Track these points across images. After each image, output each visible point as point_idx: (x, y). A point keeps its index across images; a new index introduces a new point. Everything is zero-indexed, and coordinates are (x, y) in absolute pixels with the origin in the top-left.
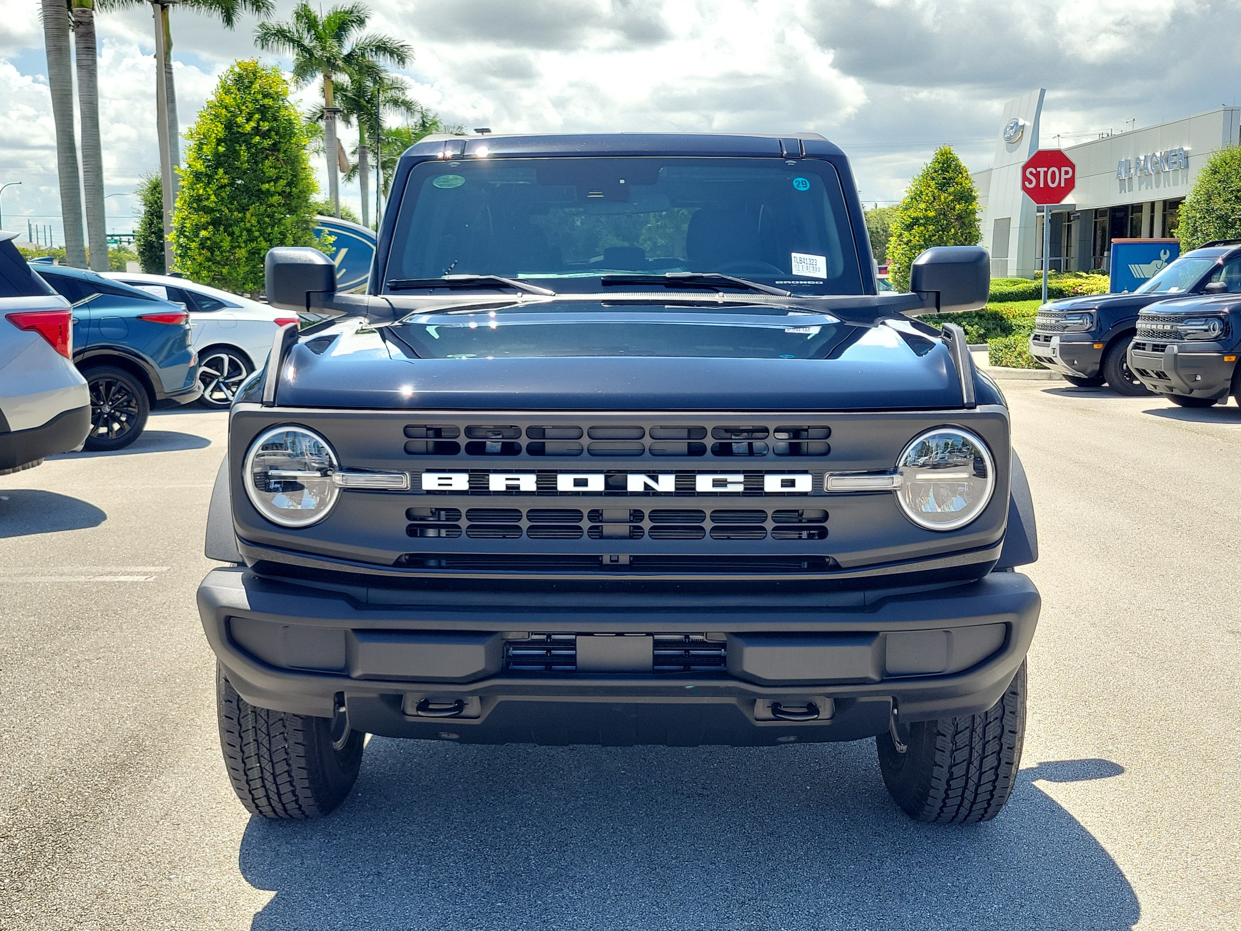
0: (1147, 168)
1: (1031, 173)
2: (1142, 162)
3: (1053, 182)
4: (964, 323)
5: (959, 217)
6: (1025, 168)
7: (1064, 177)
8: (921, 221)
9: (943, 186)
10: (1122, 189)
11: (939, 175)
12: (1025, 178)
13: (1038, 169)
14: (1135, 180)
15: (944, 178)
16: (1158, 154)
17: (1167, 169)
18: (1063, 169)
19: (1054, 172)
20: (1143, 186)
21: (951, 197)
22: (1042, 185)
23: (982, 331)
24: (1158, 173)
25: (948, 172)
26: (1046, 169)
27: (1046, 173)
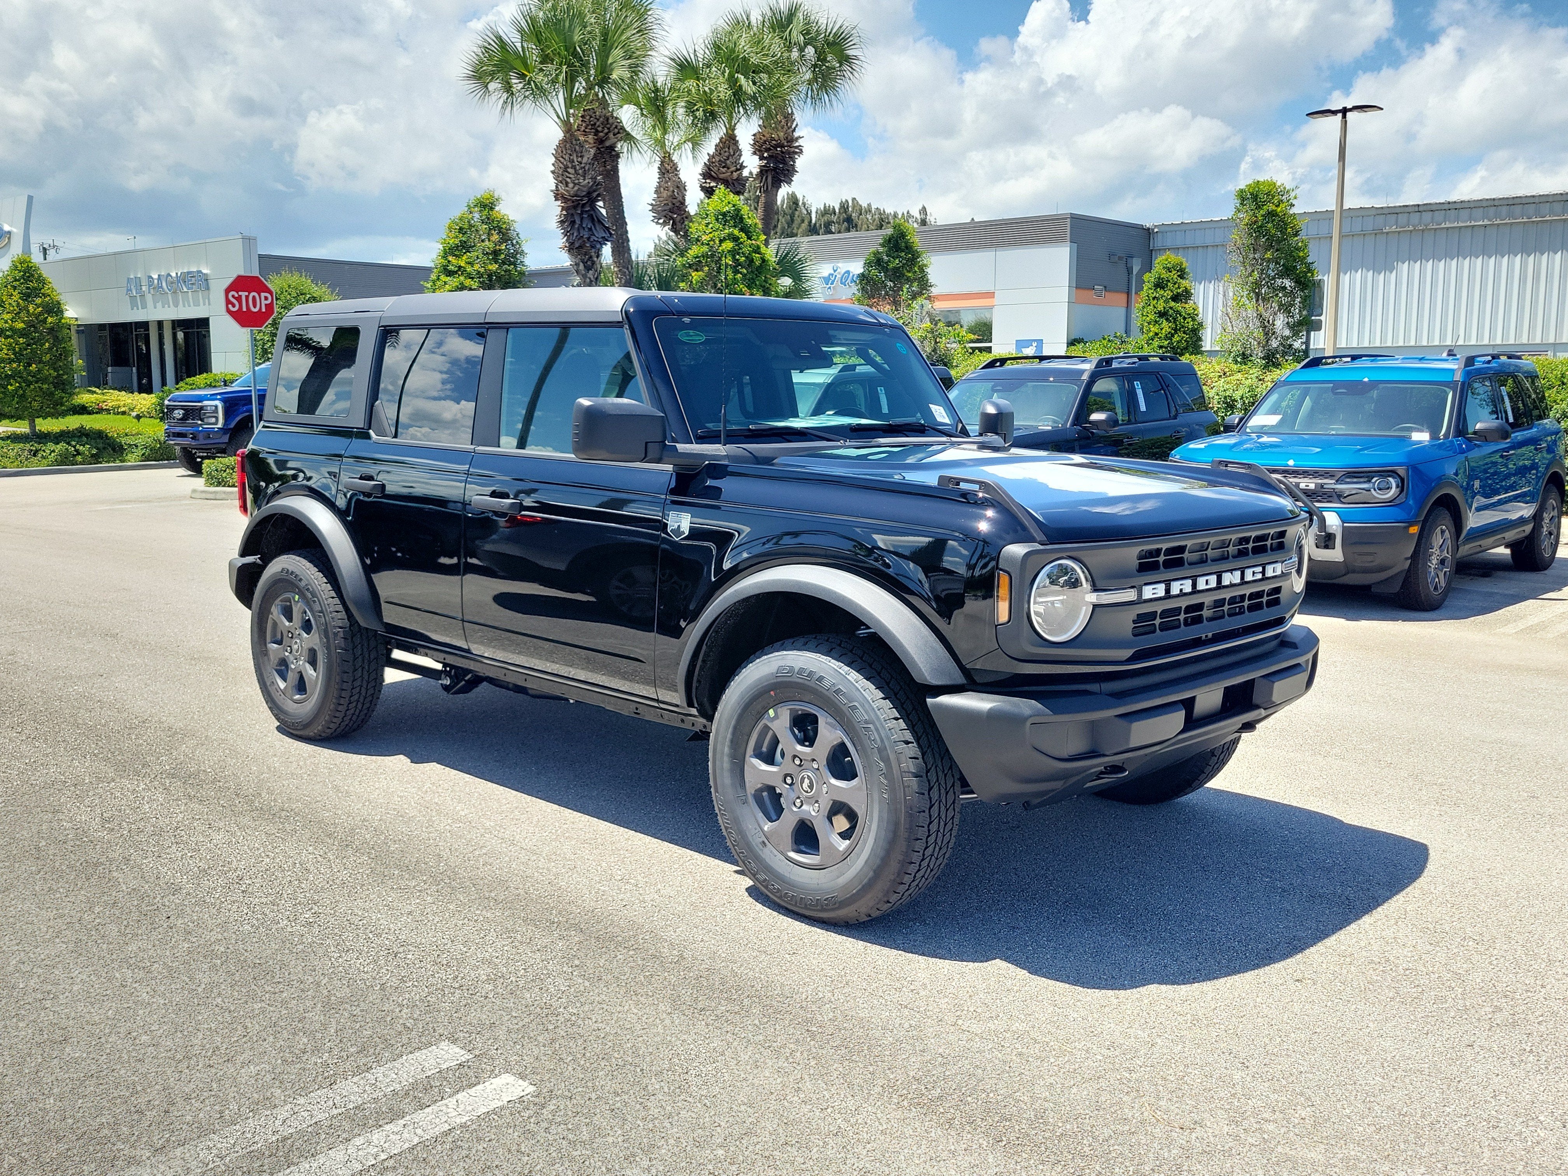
0: (161, 287)
1: (233, 296)
2: (156, 281)
3: (255, 307)
4: (73, 443)
5: (51, 330)
6: (227, 291)
7: (264, 302)
8: (8, 333)
9: (27, 296)
10: (134, 305)
11: (22, 284)
12: (228, 302)
13: (240, 293)
14: (149, 298)
15: (28, 288)
16: (174, 275)
17: (185, 290)
18: (263, 295)
19: (254, 297)
20: (159, 305)
21: (40, 309)
22: (244, 309)
23: (94, 451)
24: (175, 292)
25: (32, 281)
26: (247, 293)
27: (247, 297)
